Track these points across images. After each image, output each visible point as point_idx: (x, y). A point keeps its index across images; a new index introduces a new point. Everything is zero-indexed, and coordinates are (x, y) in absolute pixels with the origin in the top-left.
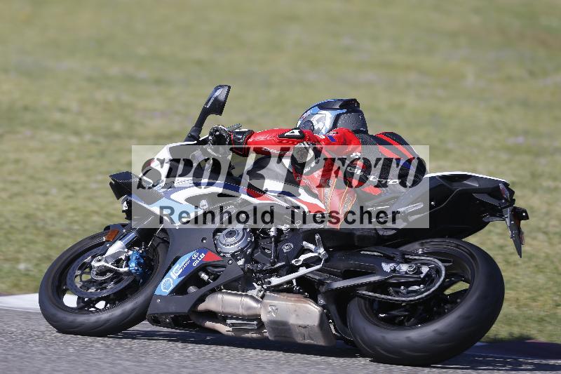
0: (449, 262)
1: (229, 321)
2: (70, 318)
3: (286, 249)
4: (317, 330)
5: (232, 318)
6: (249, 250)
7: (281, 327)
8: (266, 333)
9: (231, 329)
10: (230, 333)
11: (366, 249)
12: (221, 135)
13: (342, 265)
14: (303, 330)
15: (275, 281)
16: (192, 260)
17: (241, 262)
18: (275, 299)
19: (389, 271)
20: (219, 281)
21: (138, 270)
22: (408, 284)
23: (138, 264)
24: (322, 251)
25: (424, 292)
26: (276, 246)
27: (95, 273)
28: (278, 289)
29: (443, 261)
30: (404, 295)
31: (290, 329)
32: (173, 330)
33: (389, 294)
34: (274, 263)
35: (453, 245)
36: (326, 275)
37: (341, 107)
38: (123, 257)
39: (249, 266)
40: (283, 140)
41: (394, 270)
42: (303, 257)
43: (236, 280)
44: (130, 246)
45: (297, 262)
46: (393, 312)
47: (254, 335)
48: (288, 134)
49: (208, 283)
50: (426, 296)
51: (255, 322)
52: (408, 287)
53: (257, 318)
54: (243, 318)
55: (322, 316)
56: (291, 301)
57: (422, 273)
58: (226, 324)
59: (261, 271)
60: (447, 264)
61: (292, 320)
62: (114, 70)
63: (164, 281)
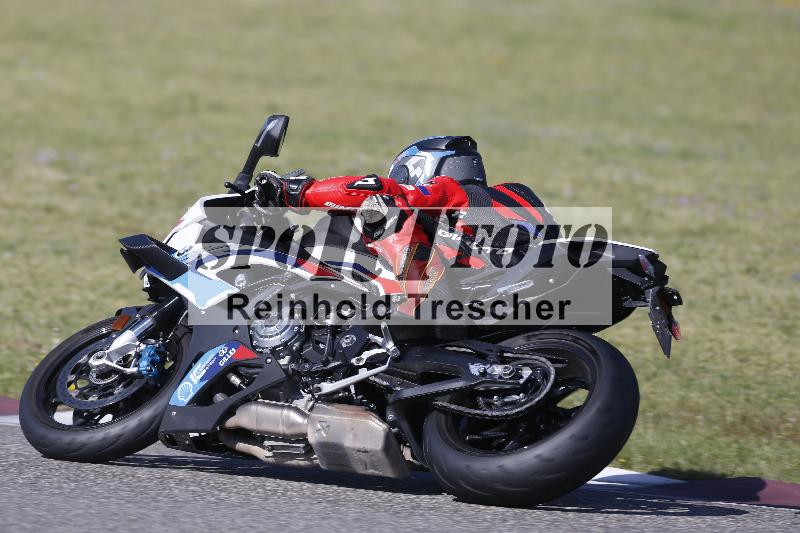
0: (562, 362)
1: (267, 443)
2: (67, 438)
3: (345, 342)
4: (381, 455)
5: (270, 439)
6: (297, 345)
7: (333, 450)
8: (317, 460)
9: (270, 454)
10: (271, 460)
11: (452, 344)
12: (269, 184)
13: (417, 366)
14: (363, 456)
15: (327, 387)
16: (218, 358)
17: (284, 361)
18: (326, 412)
19: (477, 374)
20: (254, 387)
21: (151, 370)
22: (503, 393)
23: (152, 363)
24: (391, 345)
25: (524, 403)
26: (334, 338)
27: (95, 375)
28: (331, 399)
29: (553, 361)
30: (498, 408)
31: (346, 455)
32: (195, 454)
33: (477, 407)
34: (328, 362)
35: (570, 338)
36: (397, 380)
37: (448, 148)
38: (132, 353)
39: (293, 366)
40: (352, 192)
41: (484, 374)
42: (366, 355)
43: (277, 385)
44: (142, 338)
45: (359, 360)
46: (485, 433)
47: (302, 463)
48: (360, 183)
49: (239, 389)
50: (527, 409)
51: (302, 445)
52: (504, 397)
53: (302, 438)
54: (285, 438)
55: (388, 436)
56: (347, 415)
57: (522, 377)
58: (264, 447)
59: (309, 374)
60: (560, 366)
61: (349, 442)
62: (624, 138)
63: (181, 386)
